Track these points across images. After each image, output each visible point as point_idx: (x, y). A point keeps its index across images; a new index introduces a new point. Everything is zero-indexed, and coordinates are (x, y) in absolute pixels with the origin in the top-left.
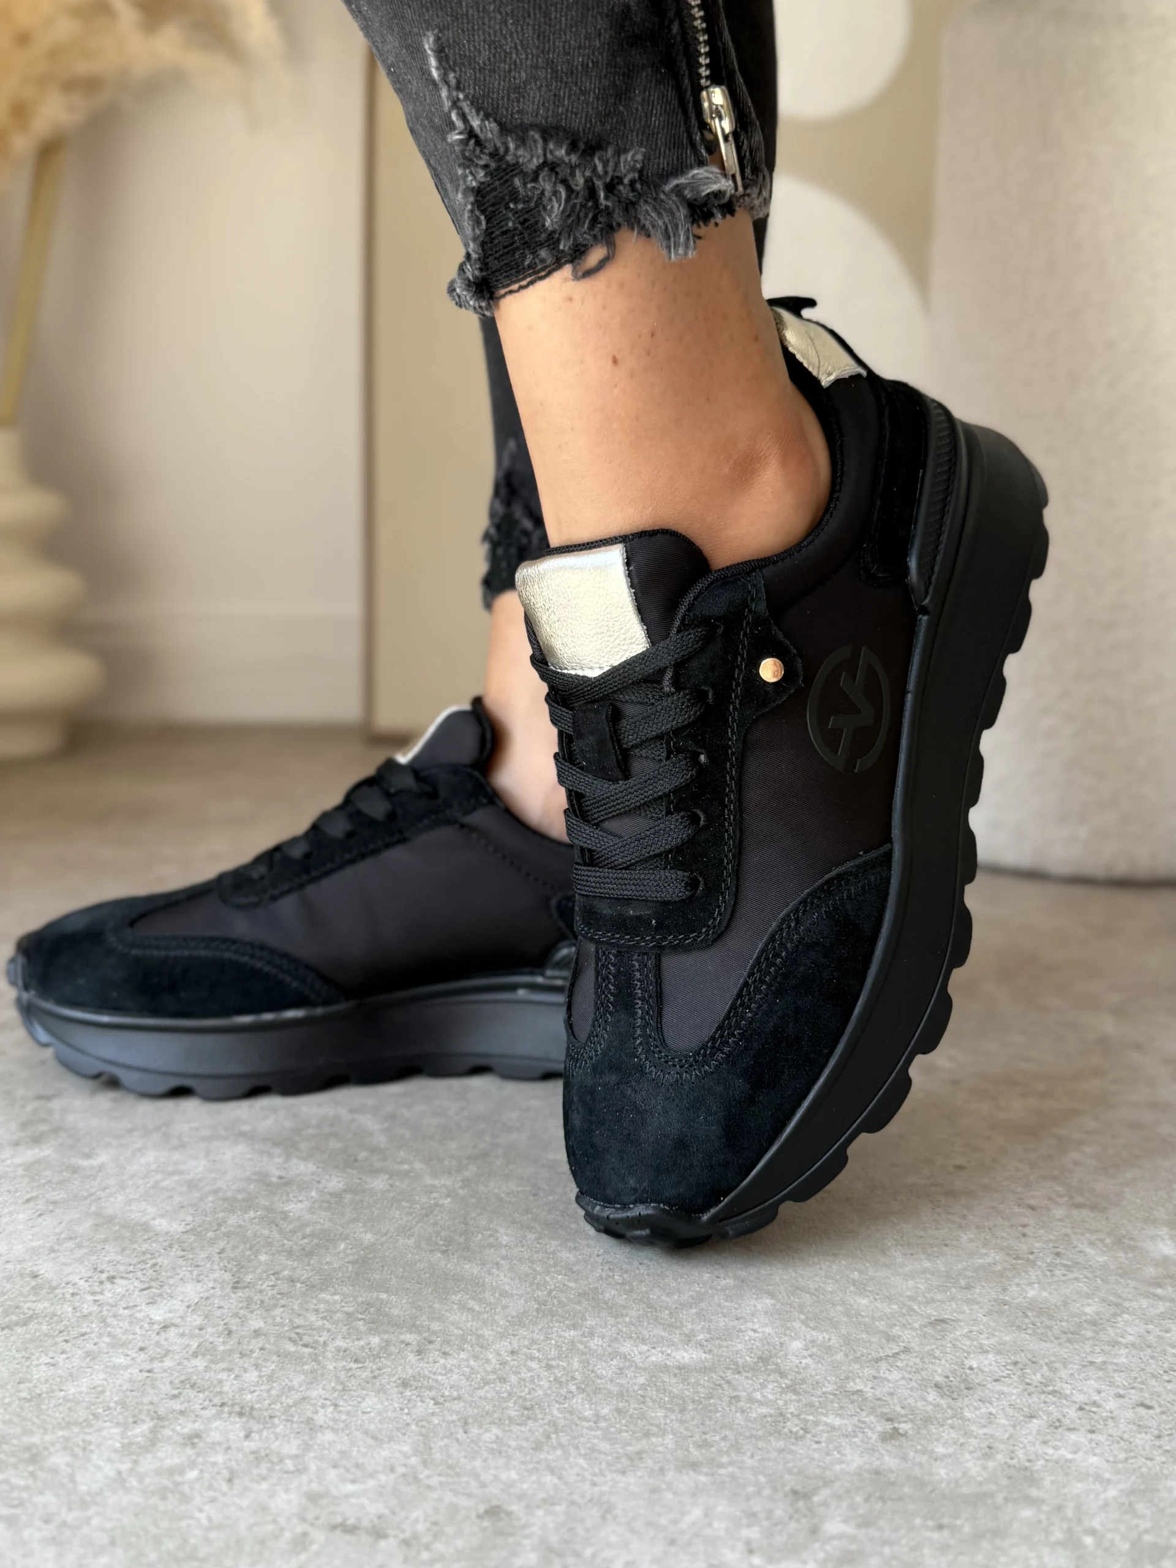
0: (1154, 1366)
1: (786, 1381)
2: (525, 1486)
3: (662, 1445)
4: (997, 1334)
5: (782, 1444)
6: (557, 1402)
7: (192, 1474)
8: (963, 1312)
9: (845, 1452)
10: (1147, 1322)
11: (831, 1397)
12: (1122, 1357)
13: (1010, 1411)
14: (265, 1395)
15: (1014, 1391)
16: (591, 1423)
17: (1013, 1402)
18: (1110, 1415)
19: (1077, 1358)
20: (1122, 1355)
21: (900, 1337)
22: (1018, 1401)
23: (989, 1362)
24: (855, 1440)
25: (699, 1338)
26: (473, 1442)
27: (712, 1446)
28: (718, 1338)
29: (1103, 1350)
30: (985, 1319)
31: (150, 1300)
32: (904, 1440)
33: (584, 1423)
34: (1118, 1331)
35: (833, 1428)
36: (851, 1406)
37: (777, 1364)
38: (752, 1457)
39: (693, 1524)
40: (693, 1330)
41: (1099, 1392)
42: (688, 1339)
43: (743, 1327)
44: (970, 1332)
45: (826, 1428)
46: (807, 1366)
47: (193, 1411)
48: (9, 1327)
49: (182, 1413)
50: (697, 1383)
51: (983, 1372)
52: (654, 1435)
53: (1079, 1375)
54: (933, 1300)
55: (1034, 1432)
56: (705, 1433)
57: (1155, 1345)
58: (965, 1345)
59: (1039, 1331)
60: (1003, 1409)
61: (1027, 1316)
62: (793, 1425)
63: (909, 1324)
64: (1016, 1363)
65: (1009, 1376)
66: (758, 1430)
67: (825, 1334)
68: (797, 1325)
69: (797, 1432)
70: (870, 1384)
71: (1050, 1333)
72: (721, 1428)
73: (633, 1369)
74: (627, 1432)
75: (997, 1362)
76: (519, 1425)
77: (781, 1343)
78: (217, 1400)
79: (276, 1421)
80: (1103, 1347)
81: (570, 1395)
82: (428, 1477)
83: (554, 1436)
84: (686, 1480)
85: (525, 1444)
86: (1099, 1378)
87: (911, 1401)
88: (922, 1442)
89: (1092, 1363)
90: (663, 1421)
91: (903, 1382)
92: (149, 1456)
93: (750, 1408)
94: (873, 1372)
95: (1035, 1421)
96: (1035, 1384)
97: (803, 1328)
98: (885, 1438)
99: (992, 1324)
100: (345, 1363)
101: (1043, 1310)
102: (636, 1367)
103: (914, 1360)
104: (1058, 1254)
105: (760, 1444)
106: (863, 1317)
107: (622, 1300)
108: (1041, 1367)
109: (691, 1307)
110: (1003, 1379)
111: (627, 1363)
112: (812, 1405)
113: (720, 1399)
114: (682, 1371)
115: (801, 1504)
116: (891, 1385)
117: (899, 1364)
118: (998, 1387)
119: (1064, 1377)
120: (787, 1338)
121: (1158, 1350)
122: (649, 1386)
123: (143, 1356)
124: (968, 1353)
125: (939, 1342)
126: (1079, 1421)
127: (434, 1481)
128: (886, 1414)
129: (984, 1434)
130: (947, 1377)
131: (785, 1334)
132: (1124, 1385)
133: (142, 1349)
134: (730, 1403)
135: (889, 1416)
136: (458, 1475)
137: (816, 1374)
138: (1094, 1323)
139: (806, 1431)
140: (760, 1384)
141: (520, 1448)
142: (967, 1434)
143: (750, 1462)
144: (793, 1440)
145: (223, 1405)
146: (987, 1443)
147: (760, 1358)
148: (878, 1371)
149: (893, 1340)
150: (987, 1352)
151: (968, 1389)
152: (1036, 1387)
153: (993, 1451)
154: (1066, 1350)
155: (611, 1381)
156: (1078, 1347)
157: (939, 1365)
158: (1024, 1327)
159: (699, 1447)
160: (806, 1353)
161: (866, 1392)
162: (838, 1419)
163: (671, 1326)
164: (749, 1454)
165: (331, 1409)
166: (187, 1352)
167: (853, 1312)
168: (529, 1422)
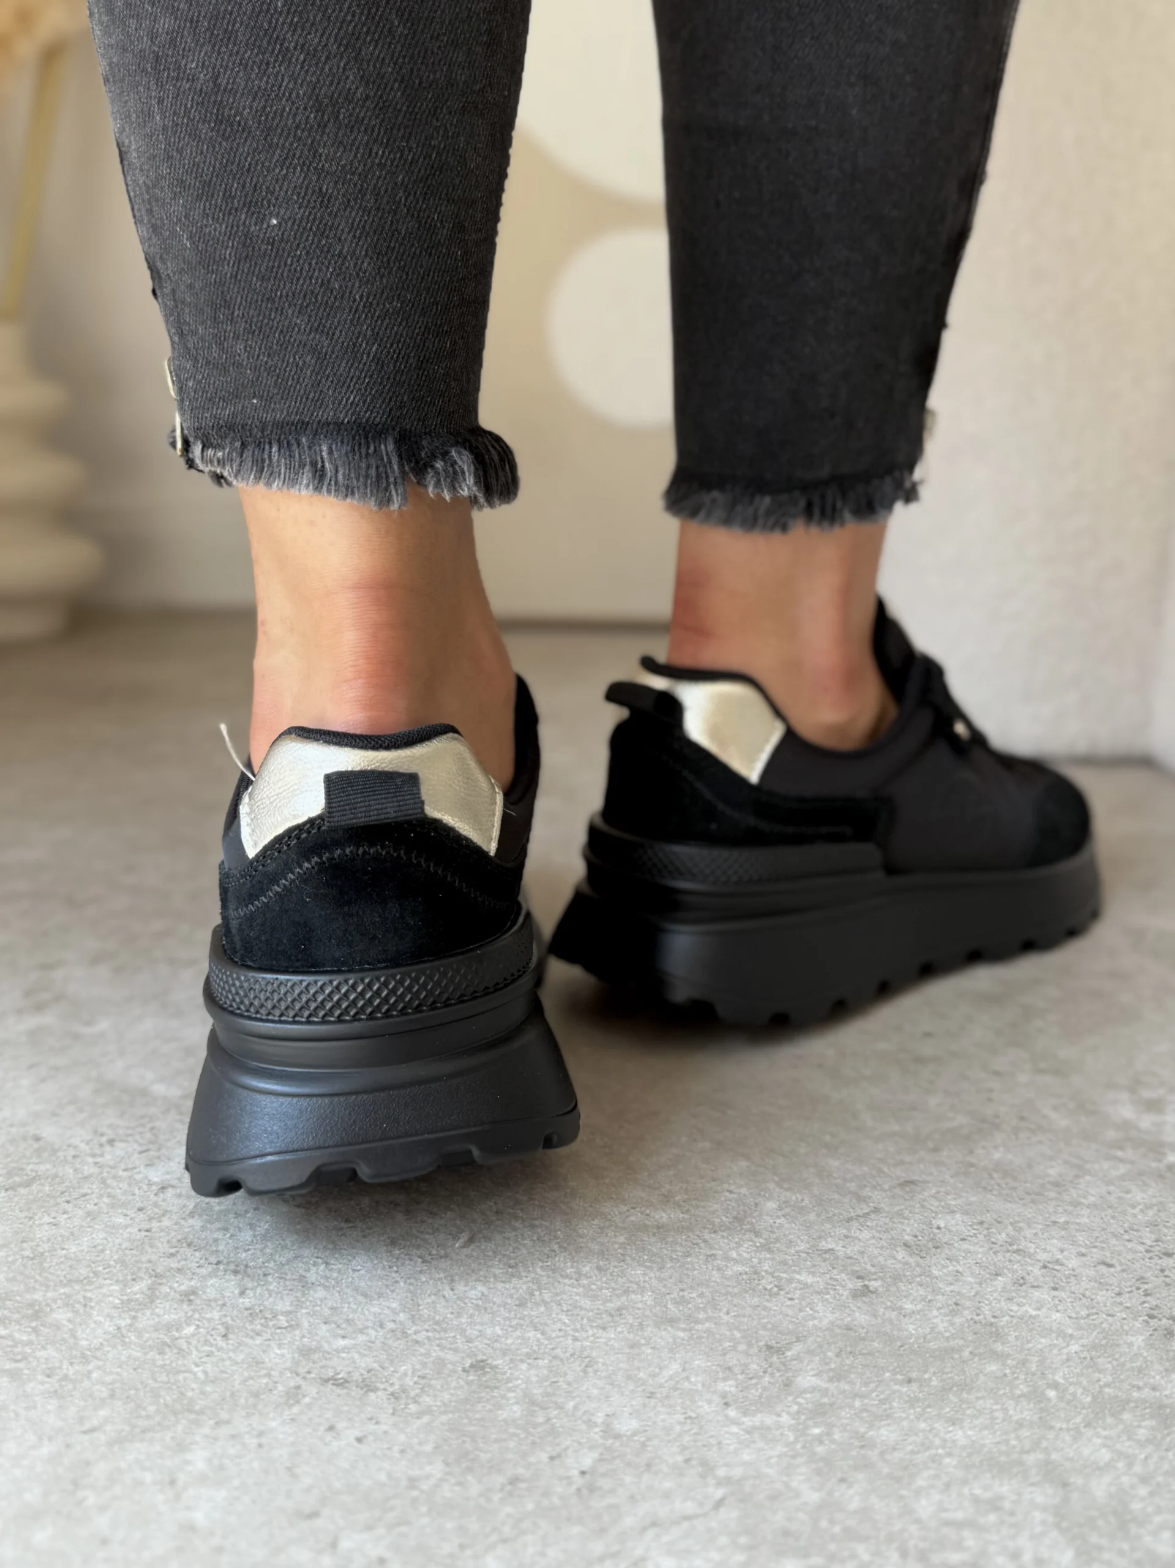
0: (1115, 1226)
1: (761, 1240)
2: (509, 1341)
3: (641, 1302)
4: (964, 1194)
5: (756, 1300)
6: (540, 1260)
7: (189, 1330)
8: (931, 1174)
9: (818, 1308)
10: (1109, 1183)
11: (804, 1255)
12: (1084, 1217)
13: (977, 1270)
14: (259, 1253)
15: (980, 1250)
16: (572, 1281)
17: (978, 1261)
18: (1071, 1272)
19: (1041, 1218)
20: (1083, 1215)
21: (870, 1197)
22: (984, 1259)
23: (957, 1222)
24: (828, 1296)
25: (677, 1198)
26: (459, 1298)
27: (689, 1303)
28: (695, 1199)
29: (1065, 1211)
30: (952, 1181)
31: (149, 1163)
32: (874, 1296)
33: (566, 1281)
34: (1080, 1192)
35: (806, 1286)
36: (823, 1264)
37: (752, 1223)
38: (728, 1313)
39: (671, 1378)
40: (670, 1191)
41: (1062, 1251)
42: (667, 1199)
43: (719, 1188)
44: (938, 1192)
45: (798, 1285)
46: (781, 1226)
47: (190, 1269)
48: (12, 1188)
49: (179, 1270)
51: (950, 1231)
52: (633, 1292)
53: (1043, 1234)
54: (902, 1163)
55: (999, 1290)
56: (682, 1290)
57: (1116, 1205)
58: (933, 1206)
59: (1004, 1192)
60: (969, 1268)
61: (992, 1178)
62: (767, 1283)
63: (879, 1185)
64: (982, 1223)
65: (975, 1235)
66: (733, 1288)
67: (798, 1196)
68: (771, 1186)
69: (772, 1288)
70: (841, 1243)
71: (1014, 1194)
72: (698, 1285)
73: (613, 1228)
74: (608, 1289)
75: (963, 1222)
76: (503, 1282)
77: (756, 1205)
78: (213, 1260)
79: (270, 1278)
80: (1066, 1208)
81: (553, 1254)
82: (416, 1333)
83: (537, 1293)
84: (665, 1336)
85: (509, 1301)
86: (1062, 1237)
87: (881, 1259)
88: (892, 1299)
89: (1055, 1223)
90: (642, 1279)
91: (873, 1241)
92: (148, 1313)
93: (726, 1266)
94: (844, 1231)
95: (1000, 1278)
96: (1000, 1243)
97: (778, 1189)
98: (856, 1295)
99: (960, 1185)
100: (336, 1223)
101: (1006, 1172)
102: (616, 1227)
103: (884, 1219)
104: (1022, 1119)
105: (736, 1301)
106: (835, 1178)
108: (1006, 1228)
109: (670, 1169)
110: (969, 1238)
111: (607, 1223)
112: (784, 1263)
113: (697, 1257)
114: (660, 1230)
115: (775, 1358)
116: (862, 1244)
117: (869, 1223)
118: (965, 1246)
119: (1029, 1236)
120: (760, 1199)
121: (1119, 1210)
122: (629, 1244)
123: (141, 1215)
124: (936, 1213)
125: (907, 1203)
126: (1042, 1279)
127: (421, 1337)
128: (857, 1271)
129: (951, 1292)
130: (916, 1236)
131: (759, 1195)
132: (1086, 1245)
133: (140, 1209)
134: (707, 1261)
135: (860, 1274)
136: (445, 1330)
137: (790, 1233)
138: (1057, 1184)
139: (780, 1288)
140: (736, 1243)
141: (505, 1305)
142: (936, 1291)
143: (726, 1317)
144: (767, 1297)
145: (218, 1263)
146: (954, 1300)
147: (735, 1218)
148: (849, 1230)
149: (864, 1201)
150: (953, 1212)
151: (936, 1247)
152: (1001, 1246)
153: (960, 1307)
154: (1030, 1210)
155: (592, 1240)
156: (1041, 1207)
157: (908, 1225)
158: (989, 1188)
159: (676, 1303)
160: (780, 1213)
161: (838, 1251)
162: (811, 1276)
163: (650, 1187)
164: (725, 1310)
165: (322, 1267)
166: (184, 1212)
167: (825, 1174)
168: (514, 1280)
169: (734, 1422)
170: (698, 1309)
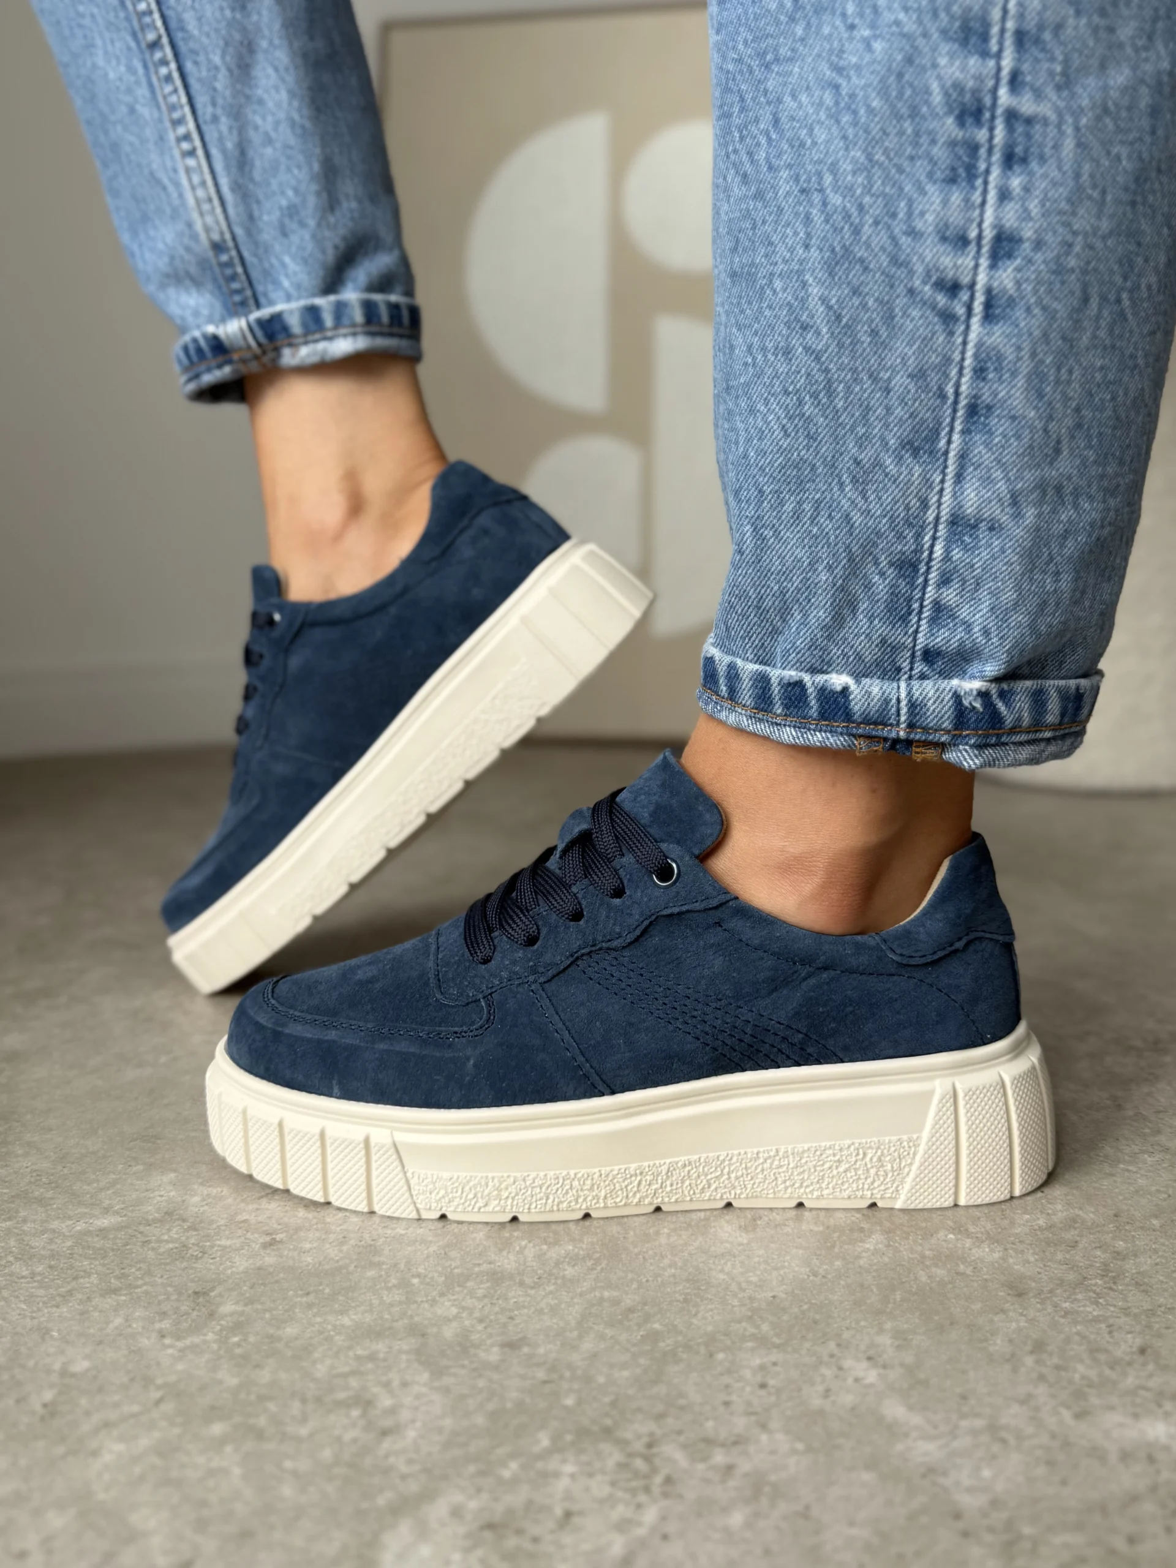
1: (188, 1224)
3: (89, 1283)
5: (185, 1264)
9: (235, 1260)
16: (29, 1279)
24: (243, 1251)
25: (116, 1208)
27: (129, 1276)
28: (131, 1206)
32: (279, 1244)
35: (225, 1247)
36: (239, 1231)
37: (180, 1214)
38: (162, 1277)
39: (116, 1328)
40: (110, 1204)
42: (107, 1211)
43: (151, 1195)
45: (219, 1248)
46: (204, 1212)
50: (116, 1238)
52: (81, 1277)
66: (166, 1259)
72: (136, 1263)
73: (61, 1238)
77: (184, 1201)
84: (110, 1301)
87: (286, 1219)
90: (88, 1267)
93: (159, 1246)
98: (266, 1246)
102: (64, 1236)
105: (167, 1268)
107: (50, 1194)
109: (108, 1189)
111: (56, 1235)
113: (135, 1244)
114: (103, 1232)
115: (201, 1300)
134: (143, 1246)
139: (204, 1253)
143: (159, 1281)
147: (166, 1213)
148: (258, 1204)
155: (44, 1248)
159: (117, 1278)
161: (249, 1219)
162: (229, 1240)
163: (92, 1204)
164: (159, 1275)
169: (171, 1346)
170: (137, 1278)
